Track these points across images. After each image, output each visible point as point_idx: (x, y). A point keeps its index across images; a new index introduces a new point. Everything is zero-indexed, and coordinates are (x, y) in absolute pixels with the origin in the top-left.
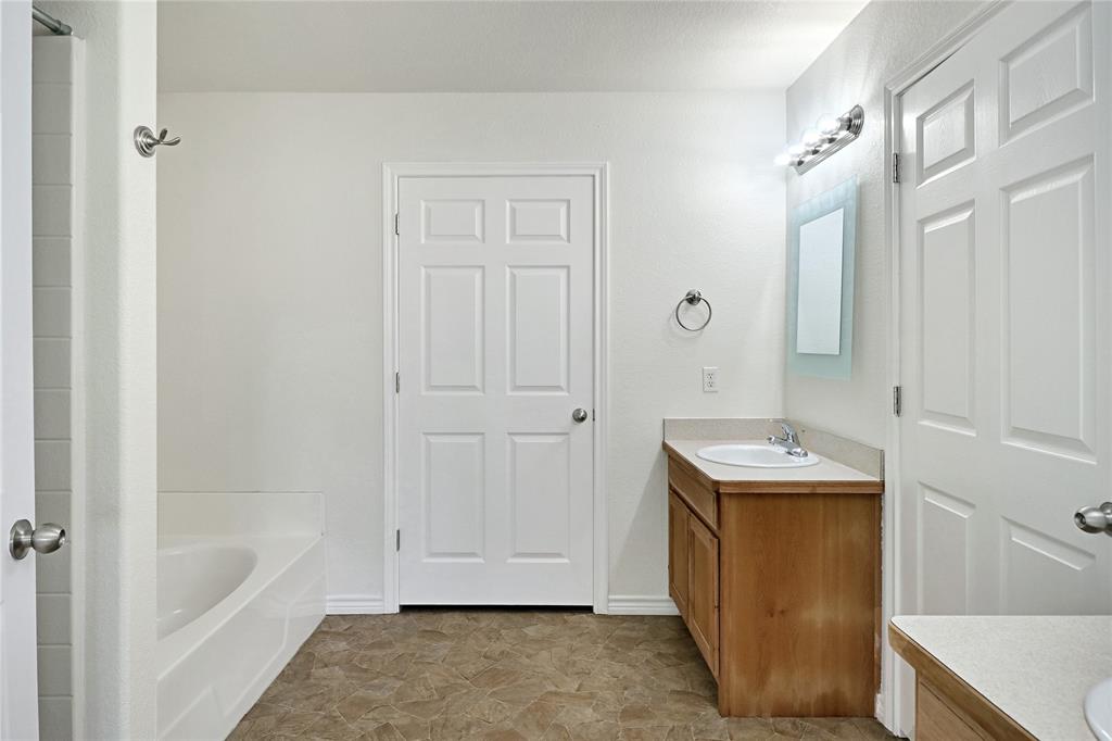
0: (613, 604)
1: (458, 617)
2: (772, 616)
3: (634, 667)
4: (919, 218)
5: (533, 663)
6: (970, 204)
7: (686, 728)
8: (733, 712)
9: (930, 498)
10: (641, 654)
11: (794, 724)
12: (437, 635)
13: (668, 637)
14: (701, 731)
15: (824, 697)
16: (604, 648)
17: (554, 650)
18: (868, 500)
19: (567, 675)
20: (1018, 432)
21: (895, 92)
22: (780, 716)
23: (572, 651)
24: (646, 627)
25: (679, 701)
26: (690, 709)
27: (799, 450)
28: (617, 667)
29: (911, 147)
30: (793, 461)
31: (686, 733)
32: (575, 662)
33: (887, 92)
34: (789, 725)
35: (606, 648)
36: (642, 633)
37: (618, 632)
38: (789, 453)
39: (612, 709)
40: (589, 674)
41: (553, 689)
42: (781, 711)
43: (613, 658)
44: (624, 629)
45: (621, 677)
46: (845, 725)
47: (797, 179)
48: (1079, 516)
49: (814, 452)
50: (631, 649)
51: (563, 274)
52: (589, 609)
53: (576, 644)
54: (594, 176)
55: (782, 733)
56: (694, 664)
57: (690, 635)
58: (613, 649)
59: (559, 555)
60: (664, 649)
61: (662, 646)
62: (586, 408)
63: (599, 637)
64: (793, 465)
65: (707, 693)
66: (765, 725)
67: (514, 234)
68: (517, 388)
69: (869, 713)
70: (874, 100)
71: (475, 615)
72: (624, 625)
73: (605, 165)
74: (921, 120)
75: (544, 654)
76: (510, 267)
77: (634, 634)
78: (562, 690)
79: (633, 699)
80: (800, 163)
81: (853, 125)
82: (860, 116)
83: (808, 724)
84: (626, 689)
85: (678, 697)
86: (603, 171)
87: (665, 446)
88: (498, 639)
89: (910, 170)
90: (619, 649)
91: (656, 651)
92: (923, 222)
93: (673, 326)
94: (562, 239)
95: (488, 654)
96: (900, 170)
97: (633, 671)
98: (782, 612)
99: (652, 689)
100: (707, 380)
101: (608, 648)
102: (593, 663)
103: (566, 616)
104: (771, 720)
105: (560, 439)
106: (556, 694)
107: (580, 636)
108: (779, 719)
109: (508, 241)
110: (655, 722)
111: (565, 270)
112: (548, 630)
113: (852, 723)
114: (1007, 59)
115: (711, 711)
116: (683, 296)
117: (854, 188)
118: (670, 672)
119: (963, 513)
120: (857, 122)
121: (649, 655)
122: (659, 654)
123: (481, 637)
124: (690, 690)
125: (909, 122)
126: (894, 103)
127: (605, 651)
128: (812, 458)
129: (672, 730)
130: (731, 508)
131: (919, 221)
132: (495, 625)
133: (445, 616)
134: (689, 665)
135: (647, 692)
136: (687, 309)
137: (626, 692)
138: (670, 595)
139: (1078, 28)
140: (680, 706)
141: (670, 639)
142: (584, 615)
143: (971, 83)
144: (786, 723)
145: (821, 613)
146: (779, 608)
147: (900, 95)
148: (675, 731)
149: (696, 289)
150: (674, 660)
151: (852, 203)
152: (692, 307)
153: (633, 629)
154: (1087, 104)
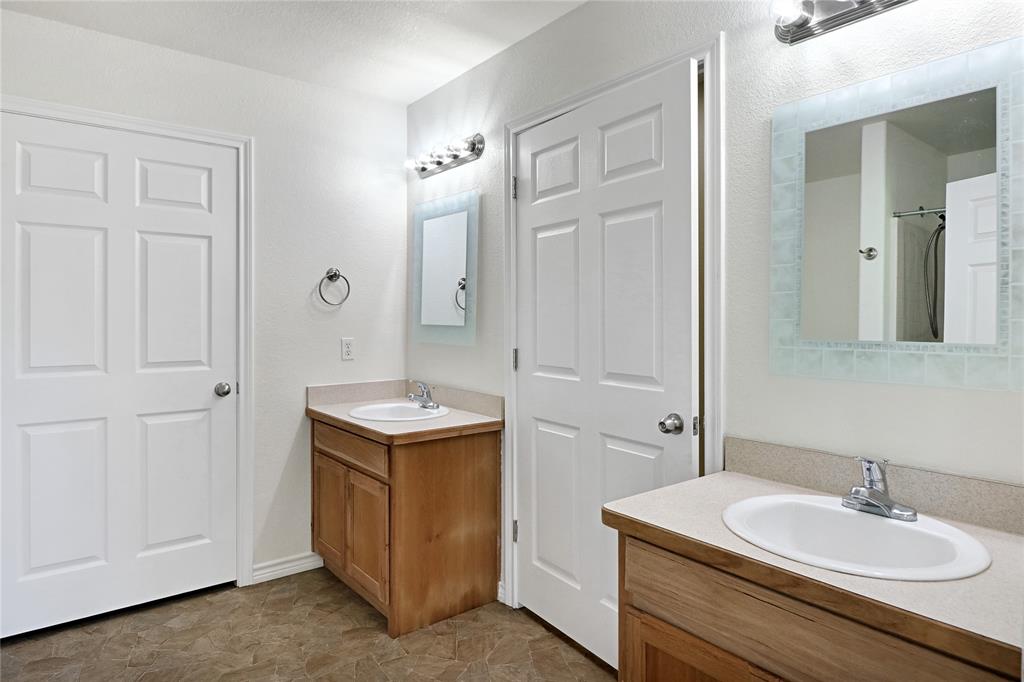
0: (257, 573)
1: (74, 636)
2: (430, 541)
3: (300, 623)
4: (534, 226)
5: (195, 653)
6: (575, 221)
7: (369, 658)
8: (402, 631)
9: (543, 428)
10: (301, 610)
11: (447, 624)
12: (49, 662)
13: (320, 588)
14: (382, 656)
15: (465, 597)
16: (263, 616)
17: (210, 634)
18: (491, 436)
19: (237, 653)
20: (611, 376)
21: (513, 130)
22: (436, 622)
23: (229, 628)
24: (296, 584)
25: (354, 638)
26: (366, 642)
27: (431, 404)
28: (284, 629)
29: (525, 174)
30: (432, 414)
31: (370, 662)
32: (239, 637)
33: (507, 131)
34: (445, 627)
35: (266, 615)
36: (294, 592)
37: (271, 598)
38: (424, 407)
39: (296, 667)
40: (259, 644)
41: (228, 670)
42: (437, 618)
43: (277, 622)
44: (275, 593)
45: (292, 636)
46: (479, 612)
47: (418, 182)
48: (662, 424)
49: (444, 405)
50: (291, 609)
51: (204, 244)
52: (232, 585)
53: (232, 620)
54: (238, 149)
55: (442, 634)
56: (352, 604)
57: (339, 581)
58: (273, 614)
59: (200, 537)
60: (321, 599)
61: (318, 598)
62: (229, 381)
63: (253, 608)
64: (431, 416)
65: (373, 624)
66: (428, 633)
67: (144, 196)
68: (147, 364)
69: (495, 600)
70: (495, 132)
71: (95, 627)
72: (274, 589)
73: (250, 140)
74: (535, 155)
75: (201, 641)
76: (140, 232)
77: (287, 595)
78: (238, 668)
79: (312, 651)
80: (424, 169)
81: (476, 148)
82: (482, 142)
83: (458, 621)
84: (301, 645)
85: (352, 635)
86: (247, 146)
87: (309, 412)
88: (139, 643)
89: (526, 191)
90: (279, 612)
91: (315, 603)
92: (536, 230)
93: (314, 299)
94: (202, 208)
95: (134, 661)
96: (518, 190)
97: (301, 627)
98: (438, 536)
99: (325, 637)
100: (345, 349)
101: (267, 615)
102: (258, 633)
103: (208, 598)
104: (430, 628)
105: (200, 415)
106: (234, 673)
107: (233, 612)
108: (435, 625)
109: (137, 204)
110: (341, 663)
111: (206, 241)
112: (195, 617)
113: (484, 609)
114: (604, 128)
115: (383, 637)
116: (324, 275)
117: (477, 197)
118: (335, 617)
119: (570, 435)
120: (480, 146)
121: (309, 609)
122: (318, 605)
123: (115, 647)
124: (358, 626)
125: (525, 155)
126: (513, 138)
127: (266, 619)
128: (443, 410)
129: (358, 664)
130: (400, 457)
131: (533, 229)
132: (127, 630)
133: (54, 639)
134: (348, 607)
135: (321, 641)
136: (327, 286)
137: (303, 648)
138: (313, 551)
139: (653, 121)
140: (355, 643)
141: (323, 589)
142: (228, 592)
143: (576, 139)
144: (442, 626)
145: (463, 531)
146: (435, 534)
147: (517, 134)
148: (361, 665)
149: (335, 267)
150: (335, 606)
151: (475, 209)
152: (332, 284)
153: (283, 591)
154: (657, 169)
